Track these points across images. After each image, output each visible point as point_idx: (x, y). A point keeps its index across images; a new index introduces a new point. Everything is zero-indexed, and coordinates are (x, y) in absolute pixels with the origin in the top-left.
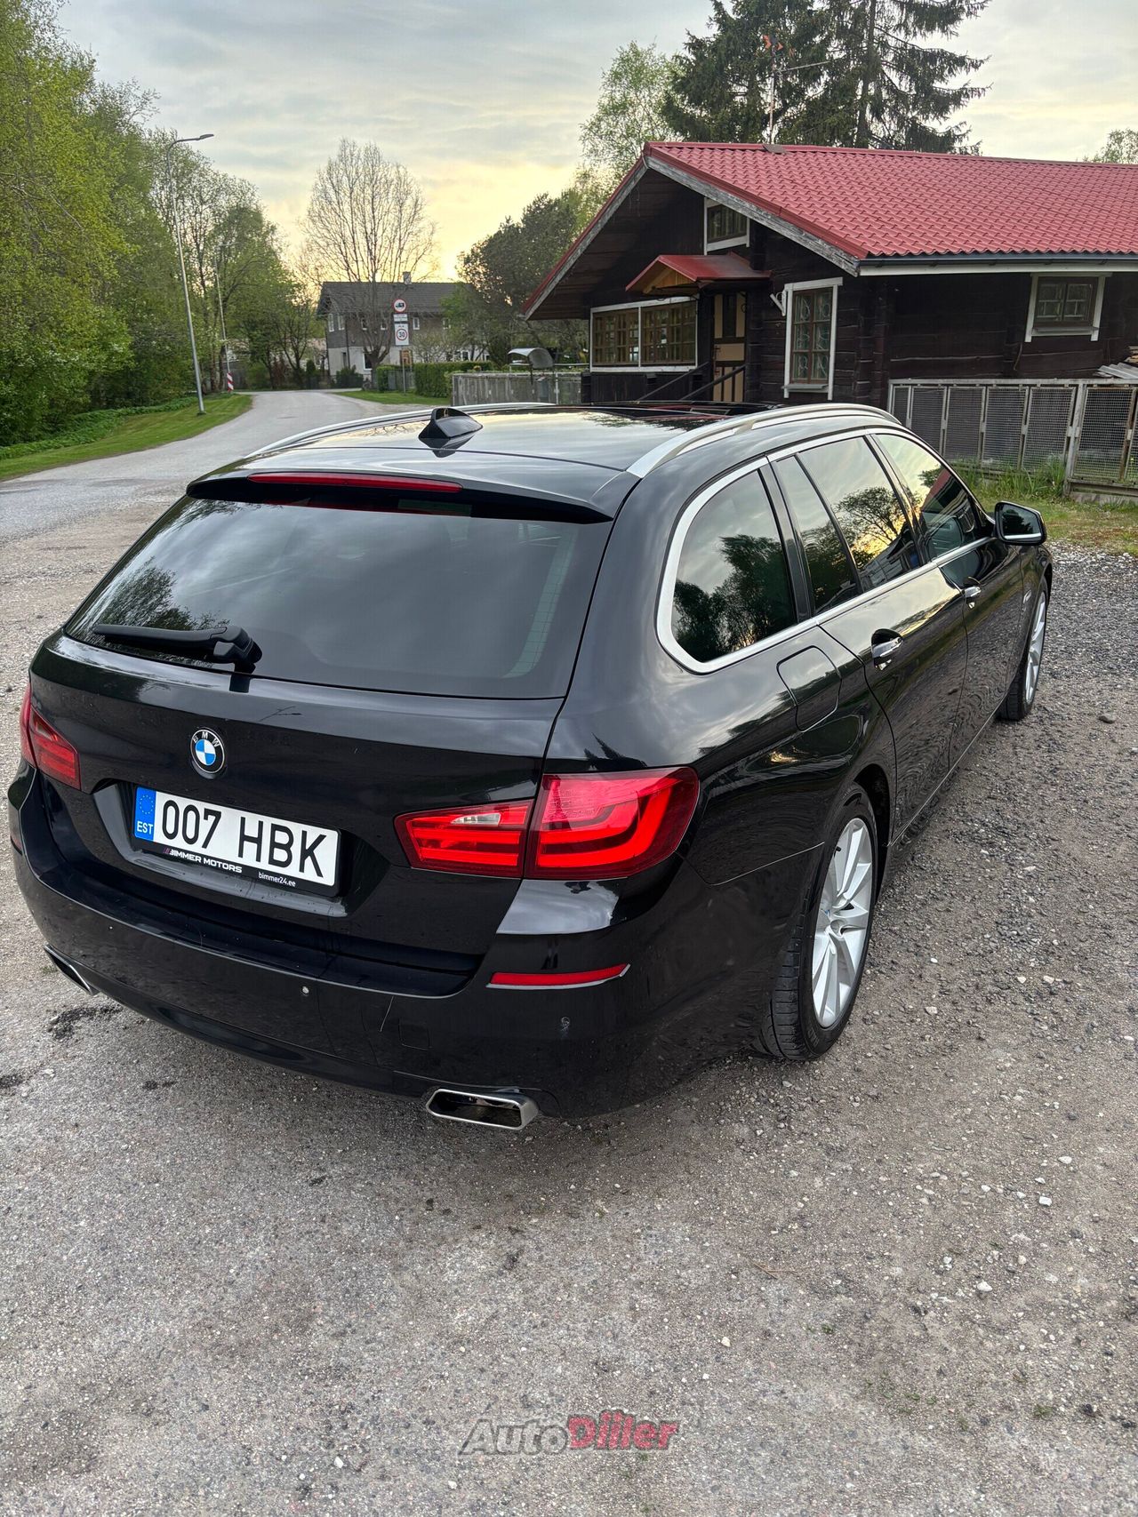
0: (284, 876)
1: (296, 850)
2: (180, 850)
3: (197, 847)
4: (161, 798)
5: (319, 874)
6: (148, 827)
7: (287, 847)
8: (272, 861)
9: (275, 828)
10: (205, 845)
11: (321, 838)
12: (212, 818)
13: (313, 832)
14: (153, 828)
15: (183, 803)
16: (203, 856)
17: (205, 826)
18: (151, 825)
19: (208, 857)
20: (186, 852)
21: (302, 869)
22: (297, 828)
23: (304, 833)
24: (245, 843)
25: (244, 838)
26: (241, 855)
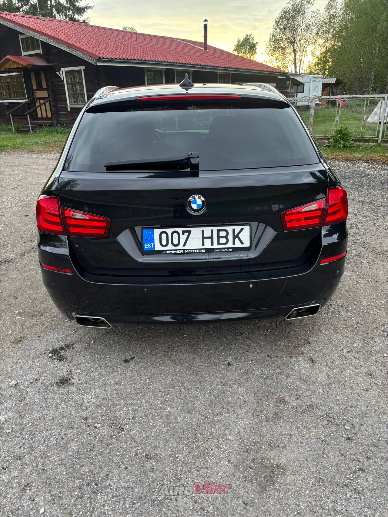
0: (226, 248)
1: (230, 237)
2: (171, 250)
3: (181, 247)
4: (157, 232)
5: (242, 243)
6: (151, 245)
7: (226, 237)
8: (219, 244)
9: (219, 231)
10: (184, 245)
11: (242, 230)
12: (186, 234)
13: (238, 229)
14: (154, 245)
15: (169, 231)
16: (184, 250)
17: (183, 238)
18: (152, 244)
19: (187, 250)
20: (175, 250)
21: (234, 243)
22: (230, 229)
23: (234, 230)
24: (205, 240)
25: (204, 238)
26: (203, 245)
